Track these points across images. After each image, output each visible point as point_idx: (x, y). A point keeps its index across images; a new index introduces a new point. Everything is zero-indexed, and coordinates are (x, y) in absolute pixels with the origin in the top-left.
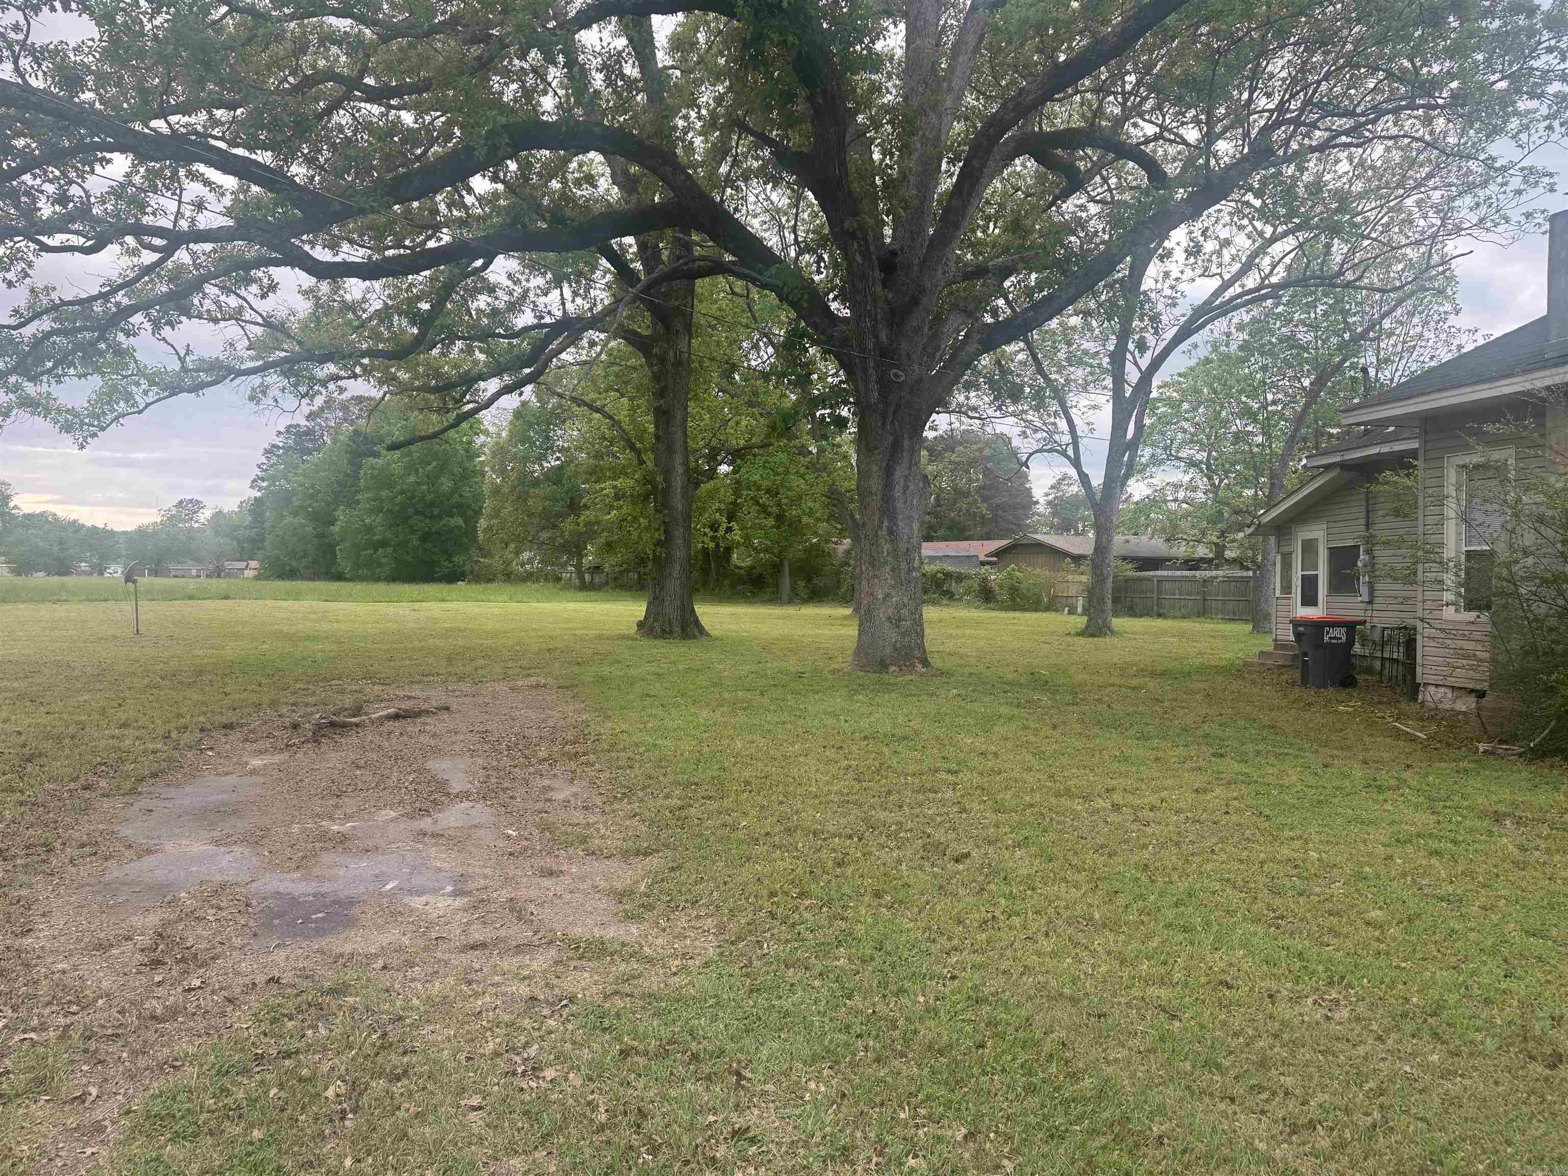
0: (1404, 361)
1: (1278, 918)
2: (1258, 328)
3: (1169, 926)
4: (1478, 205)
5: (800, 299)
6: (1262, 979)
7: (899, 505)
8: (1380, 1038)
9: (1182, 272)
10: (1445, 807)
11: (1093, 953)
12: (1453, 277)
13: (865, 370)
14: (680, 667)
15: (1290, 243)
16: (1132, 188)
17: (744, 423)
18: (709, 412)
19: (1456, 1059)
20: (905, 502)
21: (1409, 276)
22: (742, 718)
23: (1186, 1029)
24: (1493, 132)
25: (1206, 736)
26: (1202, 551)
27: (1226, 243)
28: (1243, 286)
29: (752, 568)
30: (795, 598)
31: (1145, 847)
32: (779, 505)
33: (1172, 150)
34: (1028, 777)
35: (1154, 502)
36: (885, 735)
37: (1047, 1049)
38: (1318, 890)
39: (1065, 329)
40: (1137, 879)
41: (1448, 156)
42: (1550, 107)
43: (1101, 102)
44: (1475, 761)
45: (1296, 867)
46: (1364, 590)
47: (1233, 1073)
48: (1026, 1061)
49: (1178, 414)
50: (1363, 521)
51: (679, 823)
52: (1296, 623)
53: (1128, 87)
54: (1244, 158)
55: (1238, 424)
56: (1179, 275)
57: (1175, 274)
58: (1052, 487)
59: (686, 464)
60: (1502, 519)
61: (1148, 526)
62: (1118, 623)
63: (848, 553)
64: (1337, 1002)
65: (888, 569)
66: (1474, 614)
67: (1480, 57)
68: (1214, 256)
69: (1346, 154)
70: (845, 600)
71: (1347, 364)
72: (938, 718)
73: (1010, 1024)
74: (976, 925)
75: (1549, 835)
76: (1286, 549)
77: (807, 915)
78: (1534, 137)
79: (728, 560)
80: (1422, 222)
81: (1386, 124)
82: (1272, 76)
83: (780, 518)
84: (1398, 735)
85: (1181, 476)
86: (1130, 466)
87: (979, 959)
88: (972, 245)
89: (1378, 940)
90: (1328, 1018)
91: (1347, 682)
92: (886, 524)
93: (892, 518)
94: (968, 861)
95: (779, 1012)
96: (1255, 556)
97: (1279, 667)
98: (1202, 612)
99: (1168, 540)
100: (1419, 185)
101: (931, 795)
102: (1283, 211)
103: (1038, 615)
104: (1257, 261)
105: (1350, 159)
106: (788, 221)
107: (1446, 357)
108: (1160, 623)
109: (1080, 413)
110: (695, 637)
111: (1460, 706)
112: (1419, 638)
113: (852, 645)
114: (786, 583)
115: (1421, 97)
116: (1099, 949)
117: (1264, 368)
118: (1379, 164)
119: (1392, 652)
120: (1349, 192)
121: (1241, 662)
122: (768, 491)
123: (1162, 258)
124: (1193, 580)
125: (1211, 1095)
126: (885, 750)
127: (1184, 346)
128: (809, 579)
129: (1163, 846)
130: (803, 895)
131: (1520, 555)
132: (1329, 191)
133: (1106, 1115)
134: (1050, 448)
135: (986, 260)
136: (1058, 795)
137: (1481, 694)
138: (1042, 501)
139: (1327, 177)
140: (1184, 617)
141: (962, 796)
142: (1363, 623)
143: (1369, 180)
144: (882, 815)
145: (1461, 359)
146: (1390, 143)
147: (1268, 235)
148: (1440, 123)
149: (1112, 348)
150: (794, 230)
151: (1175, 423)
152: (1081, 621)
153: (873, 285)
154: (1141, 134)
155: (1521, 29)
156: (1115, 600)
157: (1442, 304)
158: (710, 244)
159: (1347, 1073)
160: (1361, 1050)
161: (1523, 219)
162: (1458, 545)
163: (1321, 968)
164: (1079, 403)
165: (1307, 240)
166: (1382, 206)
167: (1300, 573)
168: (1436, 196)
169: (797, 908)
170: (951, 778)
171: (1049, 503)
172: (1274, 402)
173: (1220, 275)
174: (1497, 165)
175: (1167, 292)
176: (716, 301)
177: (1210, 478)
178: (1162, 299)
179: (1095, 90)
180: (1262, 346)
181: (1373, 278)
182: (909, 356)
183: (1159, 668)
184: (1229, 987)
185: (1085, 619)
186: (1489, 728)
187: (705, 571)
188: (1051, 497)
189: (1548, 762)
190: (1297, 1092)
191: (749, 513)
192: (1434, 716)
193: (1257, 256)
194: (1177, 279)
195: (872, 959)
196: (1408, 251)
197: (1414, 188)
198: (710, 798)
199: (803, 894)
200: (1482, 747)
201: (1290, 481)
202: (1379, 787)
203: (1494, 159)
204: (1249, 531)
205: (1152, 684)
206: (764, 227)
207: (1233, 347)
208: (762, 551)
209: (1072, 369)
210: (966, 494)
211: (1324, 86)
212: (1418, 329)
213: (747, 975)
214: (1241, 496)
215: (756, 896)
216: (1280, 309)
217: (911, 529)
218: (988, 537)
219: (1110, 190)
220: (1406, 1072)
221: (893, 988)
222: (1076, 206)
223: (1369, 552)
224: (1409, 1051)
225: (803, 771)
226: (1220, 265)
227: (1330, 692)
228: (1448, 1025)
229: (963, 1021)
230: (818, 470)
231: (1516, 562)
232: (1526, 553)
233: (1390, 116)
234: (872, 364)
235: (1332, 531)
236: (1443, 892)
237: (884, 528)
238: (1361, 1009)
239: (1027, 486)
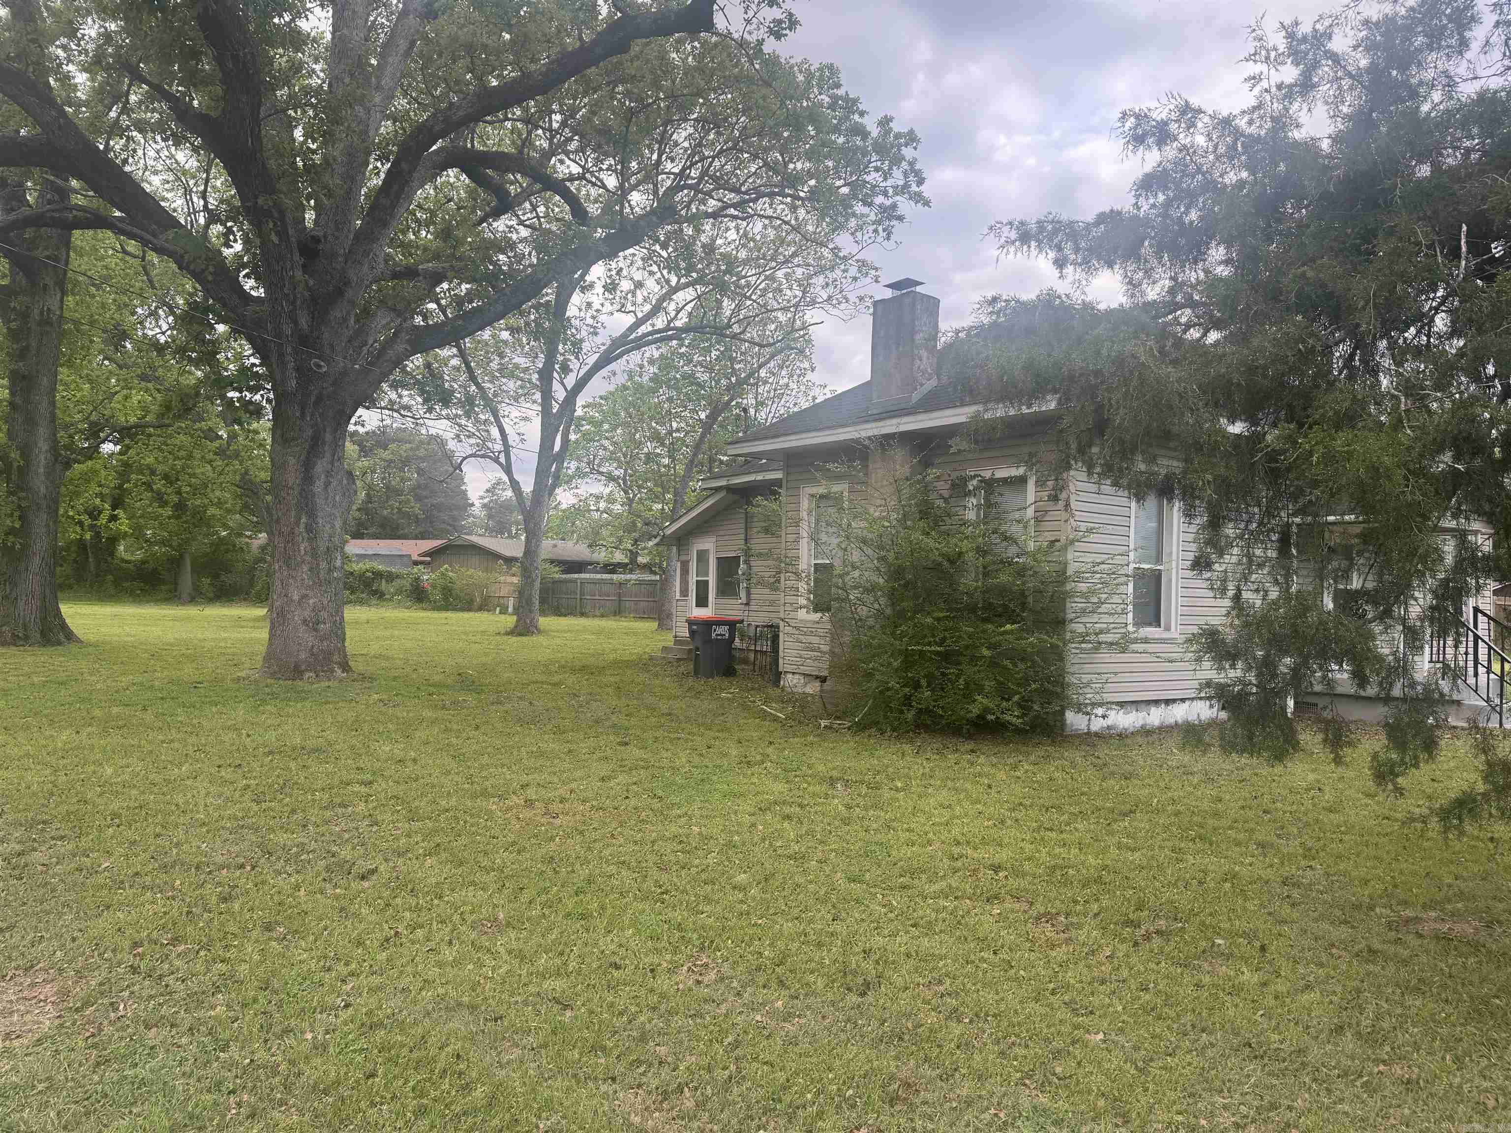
0: (775, 405)
1: (663, 893)
2: (665, 364)
3: (568, 915)
4: (827, 284)
5: (203, 271)
6: (646, 955)
7: (320, 501)
8: (739, 994)
9: (602, 305)
10: (796, 776)
11: (495, 955)
12: (809, 341)
13: (281, 355)
14: (36, 680)
15: (688, 294)
16: (558, 220)
17: (135, 399)
18: (91, 381)
19: (796, 1002)
20: (327, 499)
21: (779, 335)
22: (115, 738)
23: (576, 1018)
24: (837, 227)
25: (614, 726)
26: (619, 557)
27: (639, 285)
28: (653, 325)
29: (143, 562)
30: (196, 597)
31: (552, 839)
32: (179, 493)
33: (594, 192)
34: (446, 781)
35: (579, 511)
36: (294, 749)
37: (440, 1066)
38: (697, 862)
39: (497, 342)
40: (542, 873)
41: (807, 240)
42: (876, 215)
43: (529, 133)
44: (818, 735)
45: (681, 842)
46: (743, 594)
47: (616, 1053)
48: (419, 1082)
49: (599, 433)
50: (743, 536)
51: (17, 872)
52: (690, 622)
53: (555, 125)
54: (653, 211)
55: (649, 447)
56: (600, 307)
57: (596, 305)
58: (488, 491)
59: (54, 441)
60: (839, 540)
61: (573, 532)
62: (544, 622)
63: (263, 548)
64: (706, 965)
65: (305, 568)
66: (819, 615)
67: (830, 164)
68: (630, 296)
69: (734, 224)
70: (261, 599)
71: (734, 403)
72: (355, 726)
73: (405, 1045)
74: (376, 944)
75: (866, 795)
76: (683, 558)
77: (178, 963)
78: (866, 237)
79: (112, 554)
80: (788, 292)
81: (763, 205)
82: (676, 144)
83: (180, 507)
84: (764, 716)
85: (602, 488)
86: (557, 477)
87: (376, 980)
88: (402, 245)
89: (742, 902)
90: (699, 982)
91: (729, 672)
92: (303, 520)
93: (312, 515)
94: (374, 878)
95: (133, 1083)
96: (661, 562)
97: (679, 660)
98: (618, 612)
99: (590, 546)
100: (787, 261)
101: (340, 811)
102: (683, 265)
103: (471, 614)
104: (665, 304)
105: (737, 229)
106: (196, 184)
107: (805, 405)
108: (583, 621)
109: (512, 423)
110: (59, 643)
111: (809, 690)
112: (781, 635)
113: (263, 649)
114: (187, 580)
115: (789, 188)
116: (502, 950)
117: (670, 400)
118: (758, 237)
119: (762, 645)
120: (736, 258)
121: (647, 656)
122: (166, 477)
123: (584, 290)
124: (611, 582)
125: (596, 1078)
126: (293, 765)
127: (604, 372)
128: (216, 576)
129: (568, 836)
130: (175, 941)
131: (850, 569)
132: (721, 254)
133: (496, 1122)
134: (482, 453)
135: (417, 264)
136: (474, 796)
137: (823, 680)
138: (477, 503)
139: (719, 242)
140: (602, 616)
141: (375, 808)
142: (742, 621)
143: (751, 250)
144: (282, 838)
145: (815, 408)
146: (767, 222)
147: (673, 283)
148: (802, 213)
149: (541, 365)
150: (204, 195)
151: (598, 441)
152: (510, 621)
153: (292, 268)
154: (567, 171)
155: (858, 148)
156: (543, 601)
157: (801, 361)
158: (91, 193)
159: (711, 1032)
160: (723, 1009)
161: (857, 301)
162: (809, 560)
163: (695, 936)
164: (511, 413)
165: (704, 293)
166: (760, 274)
167: (695, 579)
168: (799, 272)
169: (167, 956)
170: (363, 790)
171: (484, 506)
172: (678, 430)
173: (634, 312)
174: (841, 254)
175: (590, 321)
176: (102, 258)
177: (626, 492)
178: (585, 327)
179: (526, 121)
180: (670, 380)
181: (752, 333)
182: (332, 347)
183: (578, 664)
184: (617, 967)
185: (515, 618)
186: (829, 706)
187: (80, 568)
188: (486, 501)
189: (867, 733)
190: (669, 1059)
191: (141, 501)
192: (789, 699)
193: (664, 301)
194: (598, 311)
195: (255, 1000)
196: (779, 314)
197: (784, 263)
198: (62, 838)
199: (176, 939)
200: (823, 723)
201: (689, 498)
202: (748, 763)
203: (839, 250)
204: (658, 540)
205: (571, 680)
206: (166, 186)
207: (646, 378)
208: (156, 543)
209: (504, 380)
210: (398, 492)
211: (717, 163)
212: (786, 380)
213: (95, 1046)
214: (651, 510)
215: (114, 951)
216: (683, 350)
217: (333, 527)
218: (422, 536)
219: (538, 217)
220: (758, 1022)
221: (277, 1029)
222: (507, 226)
223: (747, 562)
224: (761, 1001)
225: (189, 795)
226: (634, 304)
227: (715, 681)
228: (791, 971)
229: (355, 1051)
230: (230, 457)
231: (848, 574)
232: (854, 567)
233: (766, 199)
234: (289, 350)
235: (719, 543)
236: (791, 852)
237: (302, 526)
238: (726, 968)
239: (463, 488)
